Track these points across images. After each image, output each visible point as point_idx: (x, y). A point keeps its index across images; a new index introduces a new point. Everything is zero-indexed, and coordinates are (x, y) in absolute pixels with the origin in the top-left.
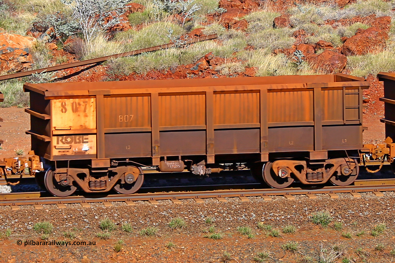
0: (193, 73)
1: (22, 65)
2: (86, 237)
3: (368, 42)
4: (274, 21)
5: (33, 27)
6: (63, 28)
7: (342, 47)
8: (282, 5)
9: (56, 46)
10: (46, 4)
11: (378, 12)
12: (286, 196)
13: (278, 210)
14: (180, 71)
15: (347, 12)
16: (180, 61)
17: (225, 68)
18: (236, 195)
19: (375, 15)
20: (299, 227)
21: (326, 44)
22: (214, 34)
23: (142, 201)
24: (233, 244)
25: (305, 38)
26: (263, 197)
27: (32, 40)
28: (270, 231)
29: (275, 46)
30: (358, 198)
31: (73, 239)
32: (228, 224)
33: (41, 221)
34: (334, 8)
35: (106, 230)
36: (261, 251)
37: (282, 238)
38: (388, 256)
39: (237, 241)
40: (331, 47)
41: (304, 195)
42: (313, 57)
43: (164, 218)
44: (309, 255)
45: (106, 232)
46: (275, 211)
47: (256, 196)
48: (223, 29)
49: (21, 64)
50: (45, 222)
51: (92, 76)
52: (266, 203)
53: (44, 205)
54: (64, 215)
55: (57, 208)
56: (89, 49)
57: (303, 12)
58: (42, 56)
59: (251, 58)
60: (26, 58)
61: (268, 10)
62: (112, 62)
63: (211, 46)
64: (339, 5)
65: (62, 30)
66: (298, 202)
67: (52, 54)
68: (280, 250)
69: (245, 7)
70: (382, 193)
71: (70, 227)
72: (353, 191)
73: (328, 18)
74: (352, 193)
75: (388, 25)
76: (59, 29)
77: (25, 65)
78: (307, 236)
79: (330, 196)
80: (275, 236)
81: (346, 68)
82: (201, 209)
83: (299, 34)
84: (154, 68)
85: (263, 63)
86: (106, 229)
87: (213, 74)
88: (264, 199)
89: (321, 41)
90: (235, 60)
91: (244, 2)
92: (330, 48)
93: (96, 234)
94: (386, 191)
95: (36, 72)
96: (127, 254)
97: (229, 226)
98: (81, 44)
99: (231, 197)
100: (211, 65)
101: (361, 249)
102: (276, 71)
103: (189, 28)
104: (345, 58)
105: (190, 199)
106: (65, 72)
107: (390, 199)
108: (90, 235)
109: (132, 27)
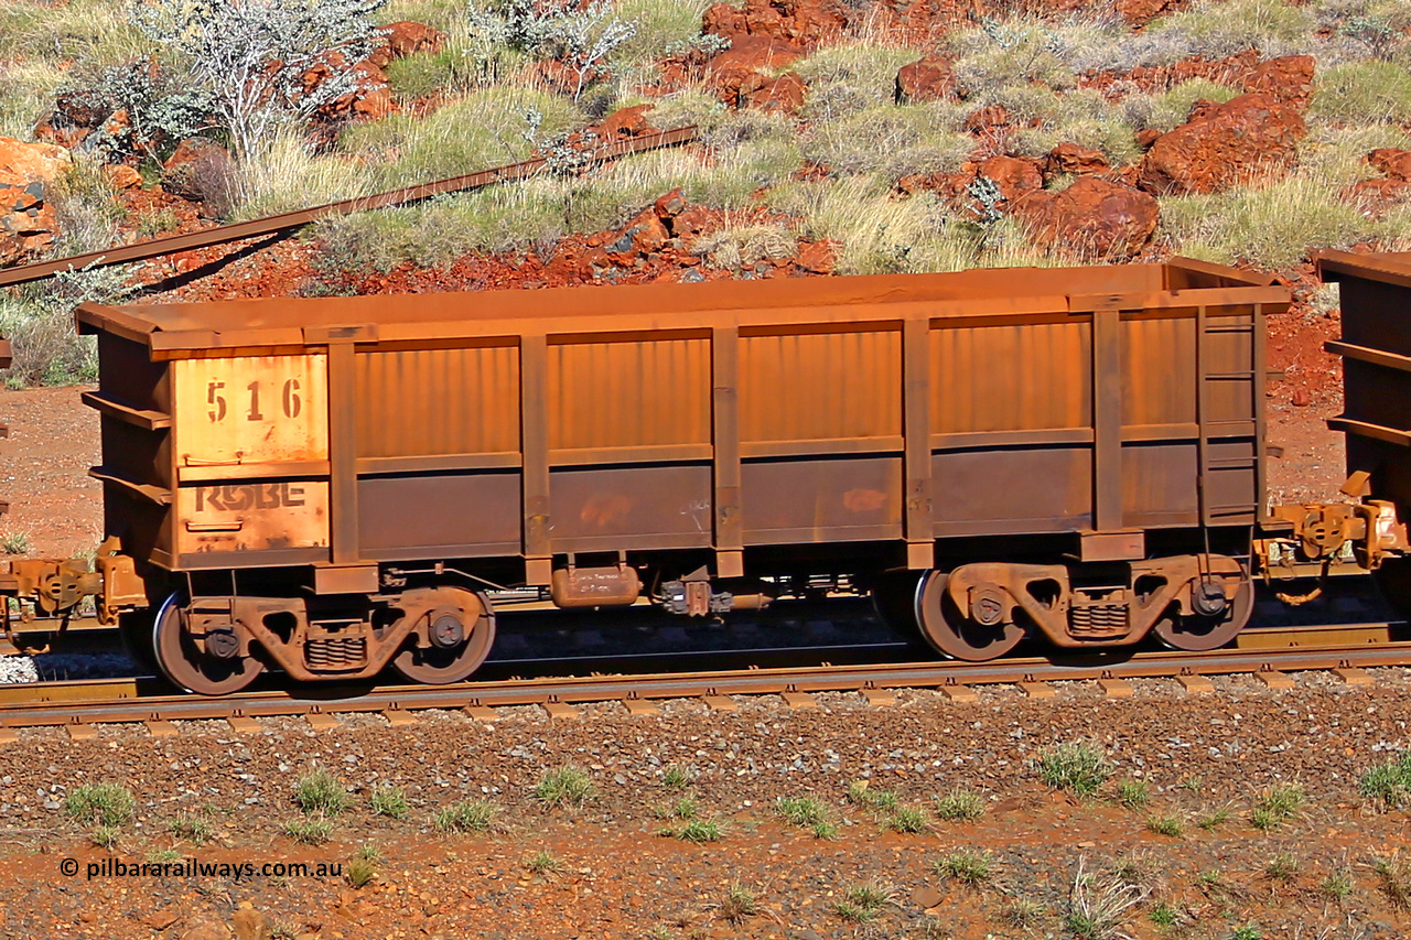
0: (616, 263)
1: (22, 243)
2: (249, 836)
3: (1231, 145)
4: (897, 79)
5: (58, 110)
6: (160, 114)
7: (1140, 167)
8: (928, 23)
9: (138, 176)
10: (102, 32)
11: (1267, 40)
12: (947, 689)
13: (920, 739)
14: (567, 258)
15: (1156, 42)
16: (567, 222)
17: (728, 244)
18: (768, 686)
19: (1258, 53)
20: (993, 797)
21: (1083, 157)
22: (687, 124)
23: (442, 709)
24: (760, 856)
25: (1009, 135)
26: (865, 692)
27: (55, 154)
28: (892, 810)
29: (902, 164)
30: (1204, 695)
31: (204, 844)
32: (744, 788)
33: (91, 782)
34: (1111, 30)
35: (316, 812)
36: (861, 884)
37: (936, 837)
38: (1314, 897)
39: (774, 846)
40: (1100, 168)
41: (1012, 687)
42: (1037, 204)
43: (520, 769)
44: (1033, 896)
45: (316, 818)
46: (909, 742)
47: (842, 691)
48: (718, 109)
49: (17, 240)
50: (106, 785)
51: (263, 276)
52: (875, 716)
53: (100, 727)
54: (170, 761)
55: (148, 735)
56: (253, 185)
57: (1004, 46)
58: (90, 210)
59: (818, 209)
60: (33, 219)
61: (875, 40)
62: (330, 228)
63: (677, 167)
64: (1129, 19)
65: (158, 120)
66: (991, 710)
67: (122, 204)
68: (927, 879)
69: (796, 29)
70: (1290, 676)
71: (191, 801)
72: (1183, 669)
73: (1088, 66)
74: (1181, 677)
75: (1302, 86)
76: (148, 116)
77: (32, 243)
78: (1023, 830)
79: (1102, 687)
80: (910, 830)
81: (1156, 238)
82: (649, 736)
83: (988, 123)
84: (479, 247)
85: (860, 226)
86: (318, 807)
87: (683, 266)
88: (868, 700)
89: (1066, 145)
90: (761, 216)
91: (793, 14)
92: (1097, 170)
93: (281, 825)
94: (1303, 670)
95: (70, 265)
96: (391, 895)
97: (748, 795)
98: (224, 165)
99: (752, 695)
100: (677, 236)
101: (1215, 874)
102: (906, 252)
103: (601, 107)
104: (1153, 204)
105: (609, 701)
106: (170, 265)
107: (1316, 696)
108: (263, 827)
109: (399, 107)
